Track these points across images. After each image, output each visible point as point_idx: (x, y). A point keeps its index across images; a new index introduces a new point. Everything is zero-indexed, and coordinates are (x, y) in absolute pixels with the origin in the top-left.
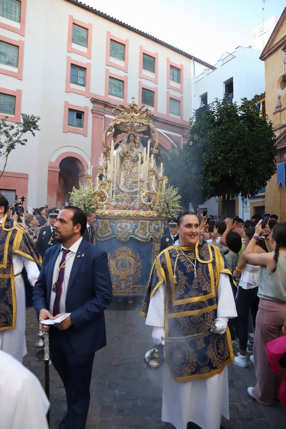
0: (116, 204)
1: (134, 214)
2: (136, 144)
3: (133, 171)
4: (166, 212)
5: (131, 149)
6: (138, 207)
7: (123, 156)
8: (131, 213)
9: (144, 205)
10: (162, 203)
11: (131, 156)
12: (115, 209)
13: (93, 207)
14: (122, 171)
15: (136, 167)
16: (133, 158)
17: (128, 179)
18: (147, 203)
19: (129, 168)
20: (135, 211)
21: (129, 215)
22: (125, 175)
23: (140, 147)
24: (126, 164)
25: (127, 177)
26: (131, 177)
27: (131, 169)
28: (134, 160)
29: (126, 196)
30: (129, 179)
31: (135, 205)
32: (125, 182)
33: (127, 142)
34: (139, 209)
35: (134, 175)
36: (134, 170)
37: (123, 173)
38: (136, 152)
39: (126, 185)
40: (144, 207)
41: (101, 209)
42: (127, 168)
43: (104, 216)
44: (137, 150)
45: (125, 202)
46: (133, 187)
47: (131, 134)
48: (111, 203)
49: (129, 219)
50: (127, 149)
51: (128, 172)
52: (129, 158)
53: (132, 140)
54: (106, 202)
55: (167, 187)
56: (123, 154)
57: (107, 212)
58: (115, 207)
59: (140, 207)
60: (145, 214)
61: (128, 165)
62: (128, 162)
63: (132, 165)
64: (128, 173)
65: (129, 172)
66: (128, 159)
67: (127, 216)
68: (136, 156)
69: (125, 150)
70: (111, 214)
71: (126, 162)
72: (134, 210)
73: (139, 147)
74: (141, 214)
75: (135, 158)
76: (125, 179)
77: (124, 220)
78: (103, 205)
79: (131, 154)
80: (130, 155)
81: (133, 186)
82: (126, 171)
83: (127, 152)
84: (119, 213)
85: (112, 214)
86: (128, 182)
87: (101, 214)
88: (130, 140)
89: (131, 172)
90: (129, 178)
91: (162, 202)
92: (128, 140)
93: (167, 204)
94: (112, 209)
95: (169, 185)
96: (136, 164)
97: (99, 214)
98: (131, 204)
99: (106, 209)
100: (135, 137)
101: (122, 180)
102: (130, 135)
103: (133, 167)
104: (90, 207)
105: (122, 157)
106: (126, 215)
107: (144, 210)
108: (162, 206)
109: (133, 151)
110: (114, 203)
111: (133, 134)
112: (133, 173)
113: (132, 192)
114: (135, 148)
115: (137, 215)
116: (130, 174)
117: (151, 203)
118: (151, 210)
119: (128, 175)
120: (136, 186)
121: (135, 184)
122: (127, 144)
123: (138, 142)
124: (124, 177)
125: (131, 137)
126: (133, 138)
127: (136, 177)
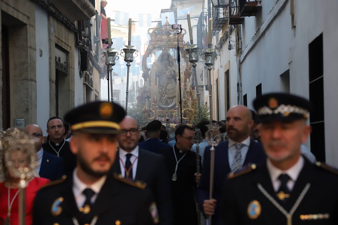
2: (171, 63)
5: (165, 68)
6: (178, 121)
7: (158, 74)
15: (171, 84)
17: (164, 95)
18: (185, 118)
19: (164, 84)
24: (161, 81)
26: (166, 93)
27: (166, 86)
30: (165, 96)
32: (161, 98)
33: (161, 60)
39: (162, 101)
42: (162, 85)
50: (162, 67)
51: (163, 88)
52: (164, 75)
53: (166, 59)
56: (159, 72)
59: (180, 121)
61: (163, 82)
64: (164, 90)
69: (160, 68)
71: (161, 79)
72: (175, 123)
73: (173, 66)
76: (161, 95)
81: (168, 101)
82: (161, 87)
86: (164, 98)
88: (164, 59)
89: (166, 88)
91: (196, 117)
92: (162, 58)
98: (173, 119)
100: (169, 56)
108: (197, 120)
109: (168, 69)
111: (167, 54)
112: (168, 90)
113: (169, 107)
117: (188, 118)
118: (188, 123)
119: (163, 92)
120: (171, 101)
121: (170, 99)
122: (161, 62)
123: (172, 61)
124: (159, 93)
125: (165, 56)
126: (167, 57)
127: (171, 93)
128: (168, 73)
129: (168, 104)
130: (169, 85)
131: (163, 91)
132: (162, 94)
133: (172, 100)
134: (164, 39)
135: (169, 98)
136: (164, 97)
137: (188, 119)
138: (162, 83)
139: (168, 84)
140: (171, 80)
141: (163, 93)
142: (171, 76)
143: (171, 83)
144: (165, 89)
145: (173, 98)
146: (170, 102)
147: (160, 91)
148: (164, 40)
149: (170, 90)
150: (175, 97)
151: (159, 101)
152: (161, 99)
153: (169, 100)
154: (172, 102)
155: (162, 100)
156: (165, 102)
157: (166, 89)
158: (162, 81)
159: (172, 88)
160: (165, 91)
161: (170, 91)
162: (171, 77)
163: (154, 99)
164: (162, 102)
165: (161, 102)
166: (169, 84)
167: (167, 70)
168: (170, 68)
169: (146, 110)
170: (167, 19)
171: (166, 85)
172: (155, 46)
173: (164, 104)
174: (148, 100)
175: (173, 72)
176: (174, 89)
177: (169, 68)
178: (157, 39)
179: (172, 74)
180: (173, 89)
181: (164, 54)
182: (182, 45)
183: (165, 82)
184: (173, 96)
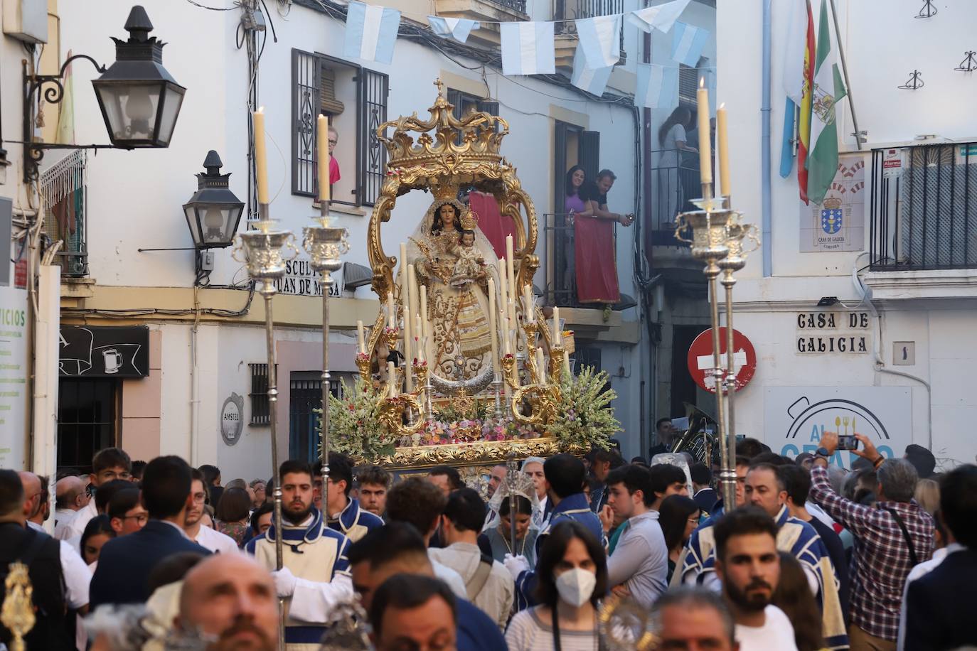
1: (496, 449)
2: (466, 235)
3: (461, 319)
4: (581, 437)
5: (449, 252)
6: (504, 431)
7: (427, 274)
8: (489, 449)
9: (522, 423)
10: (567, 415)
11: (449, 271)
12: (444, 443)
13: (385, 441)
15: (471, 307)
16: (458, 279)
17: (449, 344)
18: (527, 419)
19: (450, 309)
20: (498, 442)
21: (485, 454)
22: (437, 332)
23: (477, 242)
24: (439, 299)
25: (444, 338)
26: (458, 339)
27: (455, 313)
28: (464, 285)
30: (452, 346)
31: (495, 426)
32: (439, 356)
33: (434, 228)
34: (509, 436)
35: (466, 332)
36: (467, 315)
37: (430, 329)
38: (468, 261)
39: (445, 365)
40: (520, 430)
41: (408, 446)
42: (441, 312)
43: (419, 462)
44: (470, 253)
45: (464, 419)
46: (468, 369)
47: (445, 205)
49: (485, 466)
50: (436, 251)
51: (446, 323)
52: (447, 278)
53: (449, 221)
54: (418, 425)
55: (577, 372)
56: (427, 270)
57: (424, 453)
58: (445, 438)
59: (509, 430)
60: (526, 449)
61: (445, 300)
62: (445, 293)
63: (457, 300)
64: (448, 326)
65: (450, 323)
66: (444, 283)
67: (478, 457)
68: (469, 274)
69: (431, 254)
70: (436, 457)
71: (438, 291)
72: (494, 439)
73: (473, 244)
74: (517, 450)
75: (464, 278)
76: (440, 346)
77: (472, 469)
78: (410, 434)
79: (450, 266)
80: (447, 268)
81: (466, 365)
82: (441, 320)
83: (437, 260)
84: (459, 452)
85: (440, 457)
86: (452, 356)
87: (410, 460)
88: (442, 222)
90: (452, 342)
91: (567, 412)
93: (582, 415)
94: (437, 444)
95: (582, 365)
96: (469, 297)
97: (406, 460)
98: (485, 425)
99: (420, 445)
100: (458, 213)
102: (443, 207)
103: (460, 307)
104: (378, 443)
105: (426, 278)
106: (477, 455)
107: (522, 437)
108: (568, 423)
109: (458, 257)
111: (451, 204)
112: (464, 326)
113: (471, 386)
114: (461, 248)
115: (506, 452)
116: (452, 330)
117: (538, 417)
118: (539, 435)
119: (447, 334)
120: (474, 365)
121: (473, 358)
122: (433, 234)
125: (444, 212)
126: (451, 215)
127: (473, 338)
128: (460, 269)
129: (468, 376)
130: (464, 309)
131: (448, 329)
132: (444, 343)
133: (477, 362)
134: (434, 156)
135: (469, 354)
136: (451, 352)
137: (536, 421)
138: (441, 304)
139: (462, 306)
140: (470, 293)
141: (449, 340)
142: (470, 279)
143: (472, 304)
144: (453, 324)
145: (482, 354)
146: (472, 367)
147: (435, 334)
148: (434, 158)
149: (468, 328)
150: (489, 348)
151: (436, 367)
152: (442, 361)
153: (469, 362)
154: (480, 366)
155: (445, 361)
156: (455, 369)
157: (457, 323)
158: (441, 298)
159: (477, 321)
160: (452, 332)
161: (468, 332)
162: (469, 281)
163: (416, 360)
164: (446, 370)
165: (443, 370)
166: (467, 306)
167: (454, 258)
168: (464, 252)
169: (390, 400)
170: (439, 89)
171: (456, 310)
172: (404, 180)
173: (451, 376)
174: (396, 366)
175: (476, 267)
176: (483, 322)
177: (462, 251)
178: (411, 155)
179: (474, 272)
180: (478, 324)
181: (440, 208)
182: (496, 172)
183: (453, 301)
184: (481, 348)
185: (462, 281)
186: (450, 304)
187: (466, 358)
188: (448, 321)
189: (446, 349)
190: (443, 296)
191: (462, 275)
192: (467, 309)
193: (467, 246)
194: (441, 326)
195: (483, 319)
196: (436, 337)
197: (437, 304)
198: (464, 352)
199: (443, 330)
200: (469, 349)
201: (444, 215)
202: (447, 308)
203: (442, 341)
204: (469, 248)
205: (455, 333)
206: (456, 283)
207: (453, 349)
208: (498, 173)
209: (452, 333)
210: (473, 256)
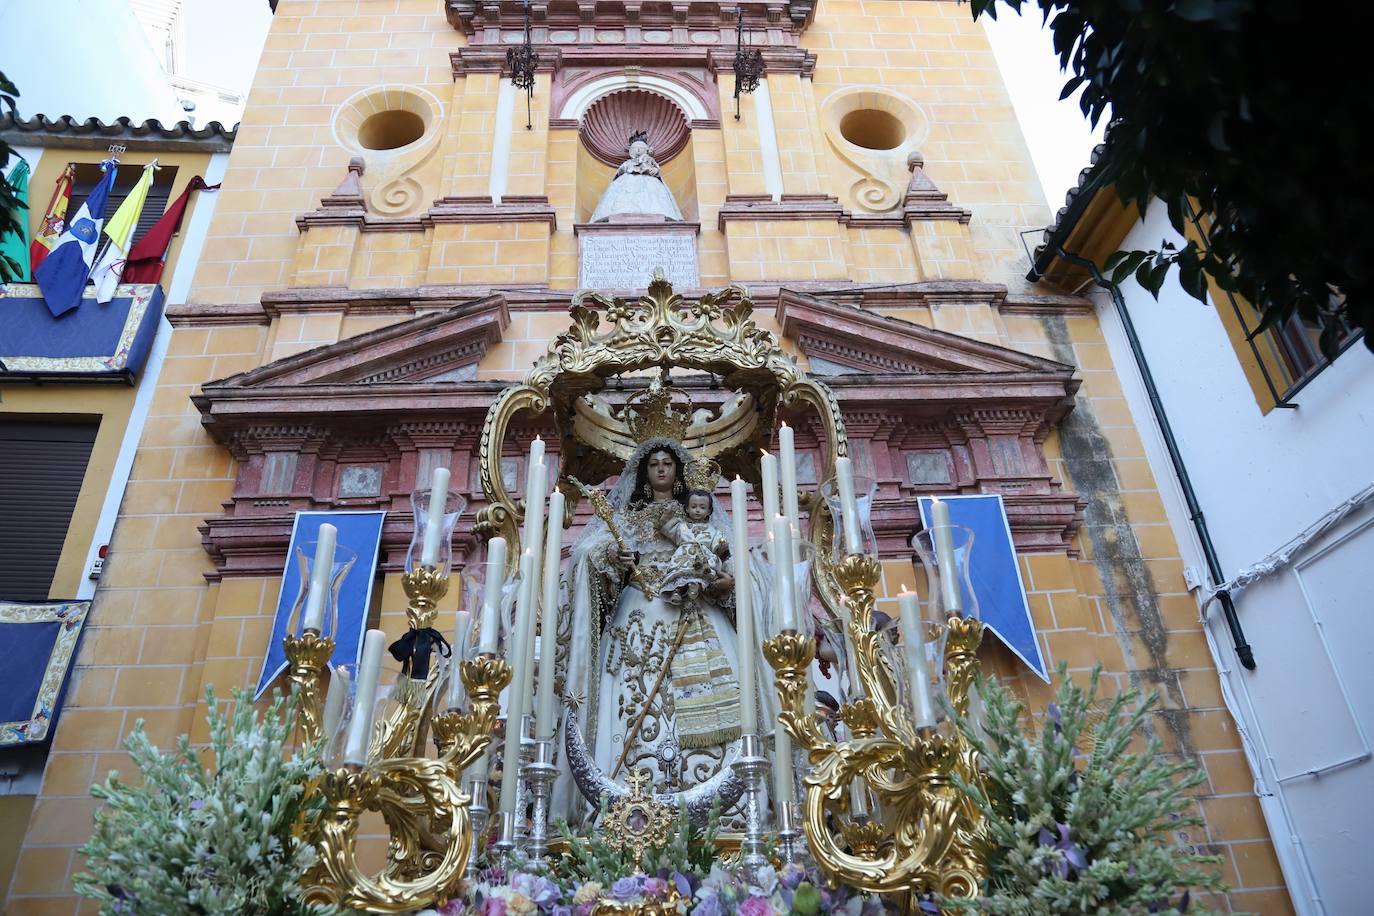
0: (544, 896)
2: (693, 501)
3: (677, 667)
5: (659, 535)
7: (610, 573)
11: (659, 572)
14: (607, 677)
15: (701, 644)
16: (674, 579)
17: (649, 721)
19: (656, 648)
22: (627, 698)
23: (714, 516)
24: (635, 627)
25: (639, 709)
26: (669, 708)
27: (666, 655)
28: (684, 590)
29: (645, 818)
30: (657, 725)
31: (741, 896)
32: (630, 746)
33: (634, 498)
35: (688, 694)
36: (692, 659)
37: (613, 691)
38: (697, 545)
42: (639, 653)
44: (700, 535)
45: (637, 873)
46: (689, 777)
47: (656, 450)
48: (496, 892)
50: (635, 538)
51: (646, 677)
52: (652, 585)
53: (662, 482)
56: (610, 561)
62: (649, 614)
63: (671, 630)
64: (650, 682)
65: (655, 678)
66: (648, 597)
68: (696, 566)
69: (625, 542)
71: (635, 614)
73: (708, 518)
75: (687, 575)
76: (630, 724)
79: (660, 565)
81: (684, 768)
82: (635, 671)
83: (637, 554)
86: (653, 746)
88: (652, 489)
89: (668, 673)
90: (656, 716)
92: (640, 485)
96: (698, 624)
98: (700, 893)
100: (681, 464)
101: (611, 730)
102: (653, 457)
103: (678, 644)
105: (606, 580)
110: (524, 890)
111: (668, 450)
112: (684, 683)
114: (684, 526)
116: (657, 690)
119: (646, 699)
121: (700, 752)
122: (631, 508)
123: (700, 487)
124: (620, 715)
125: (653, 465)
126: (669, 471)
127: (704, 708)
128: (680, 562)
130: (685, 646)
131: (650, 690)
132: (641, 718)
133: (712, 763)
135: (695, 745)
136: (653, 738)
138: (637, 638)
139: (683, 642)
141: (650, 712)
143: (704, 638)
145: (722, 745)
146: (701, 774)
147: (621, 699)
149: (694, 686)
151: (619, 771)
152: (632, 758)
153: (694, 761)
154: (717, 769)
155: (639, 758)
156: (659, 776)
157: (669, 677)
158: (640, 625)
159: (714, 674)
160: (658, 696)
161: (693, 695)
162: (697, 581)
166: (692, 641)
167: (669, 547)
168: (689, 532)
171: (668, 649)
175: (712, 561)
176: (726, 678)
177: (685, 530)
179: (708, 565)
180: (715, 681)
181: (648, 456)
183: (664, 632)
184: (721, 731)
185: (681, 582)
186: (658, 636)
187: (685, 753)
188: (650, 671)
189: (643, 733)
190: (643, 621)
191: (681, 569)
192: (693, 646)
193: (695, 521)
194: (637, 683)
195: (728, 671)
196: (624, 706)
197: (630, 635)
198: (682, 737)
199: (638, 690)
200: (695, 732)
201: (653, 472)
202: (651, 645)
203: (636, 715)
204: (700, 525)
205: (664, 697)
206: (670, 588)
207: (657, 731)
208: (761, 359)
209: (658, 698)
210: (707, 540)
